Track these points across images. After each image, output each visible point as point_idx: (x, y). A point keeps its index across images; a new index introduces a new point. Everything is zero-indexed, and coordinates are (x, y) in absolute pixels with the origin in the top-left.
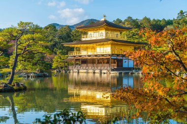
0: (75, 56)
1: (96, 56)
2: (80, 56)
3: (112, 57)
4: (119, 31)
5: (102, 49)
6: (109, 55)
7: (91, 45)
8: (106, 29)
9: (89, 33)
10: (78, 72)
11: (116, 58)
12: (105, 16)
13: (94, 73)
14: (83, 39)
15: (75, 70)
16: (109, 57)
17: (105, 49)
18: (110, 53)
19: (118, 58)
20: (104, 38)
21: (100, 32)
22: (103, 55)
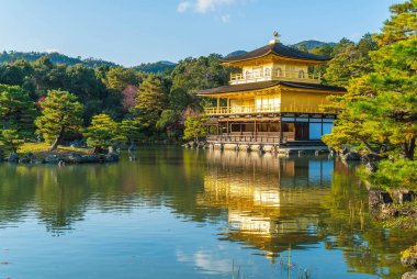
0: (217, 117)
1: (254, 116)
2: (227, 117)
3: (284, 119)
4: (307, 64)
5: (265, 101)
6: (277, 115)
7: (246, 94)
8: (276, 62)
9: (245, 69)
10: (222, 149)
11: (292, 120)
12: (276, 35)
13: (249, 150)
14: (233, 83)
15: (218, 144)
16: (278, 119)
17: (271, 101)
18: (278, 110)
19: (298, 120)
20: (270, 79)
21: (265, 67)
22: (266, 115)
